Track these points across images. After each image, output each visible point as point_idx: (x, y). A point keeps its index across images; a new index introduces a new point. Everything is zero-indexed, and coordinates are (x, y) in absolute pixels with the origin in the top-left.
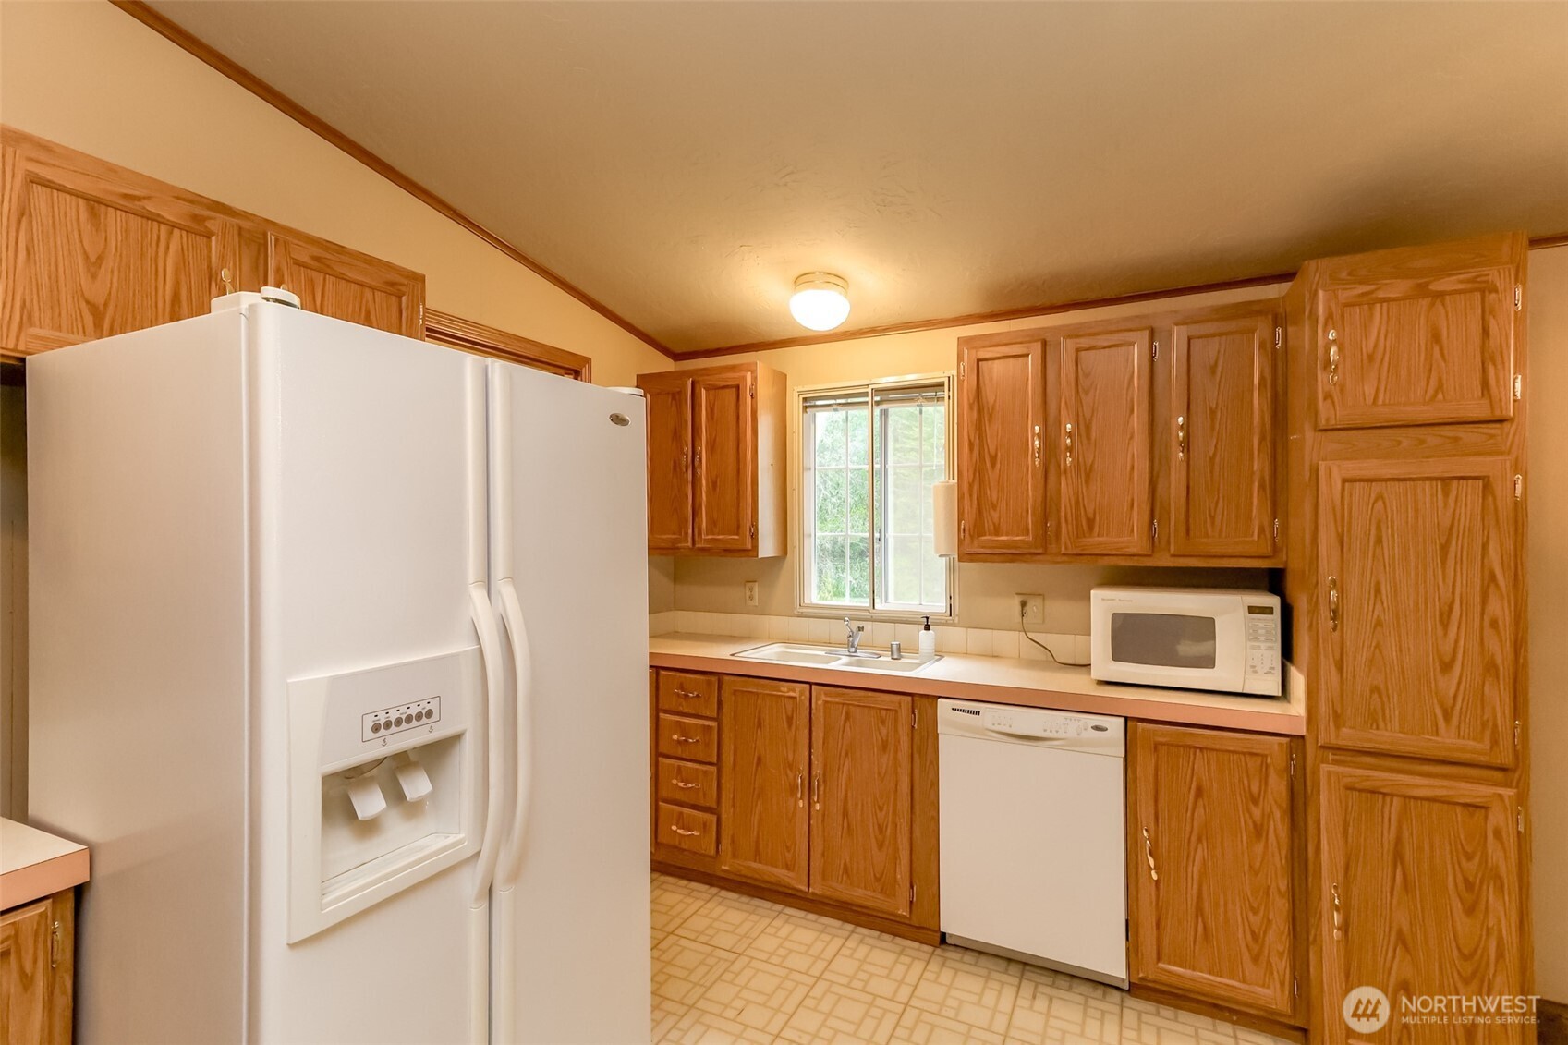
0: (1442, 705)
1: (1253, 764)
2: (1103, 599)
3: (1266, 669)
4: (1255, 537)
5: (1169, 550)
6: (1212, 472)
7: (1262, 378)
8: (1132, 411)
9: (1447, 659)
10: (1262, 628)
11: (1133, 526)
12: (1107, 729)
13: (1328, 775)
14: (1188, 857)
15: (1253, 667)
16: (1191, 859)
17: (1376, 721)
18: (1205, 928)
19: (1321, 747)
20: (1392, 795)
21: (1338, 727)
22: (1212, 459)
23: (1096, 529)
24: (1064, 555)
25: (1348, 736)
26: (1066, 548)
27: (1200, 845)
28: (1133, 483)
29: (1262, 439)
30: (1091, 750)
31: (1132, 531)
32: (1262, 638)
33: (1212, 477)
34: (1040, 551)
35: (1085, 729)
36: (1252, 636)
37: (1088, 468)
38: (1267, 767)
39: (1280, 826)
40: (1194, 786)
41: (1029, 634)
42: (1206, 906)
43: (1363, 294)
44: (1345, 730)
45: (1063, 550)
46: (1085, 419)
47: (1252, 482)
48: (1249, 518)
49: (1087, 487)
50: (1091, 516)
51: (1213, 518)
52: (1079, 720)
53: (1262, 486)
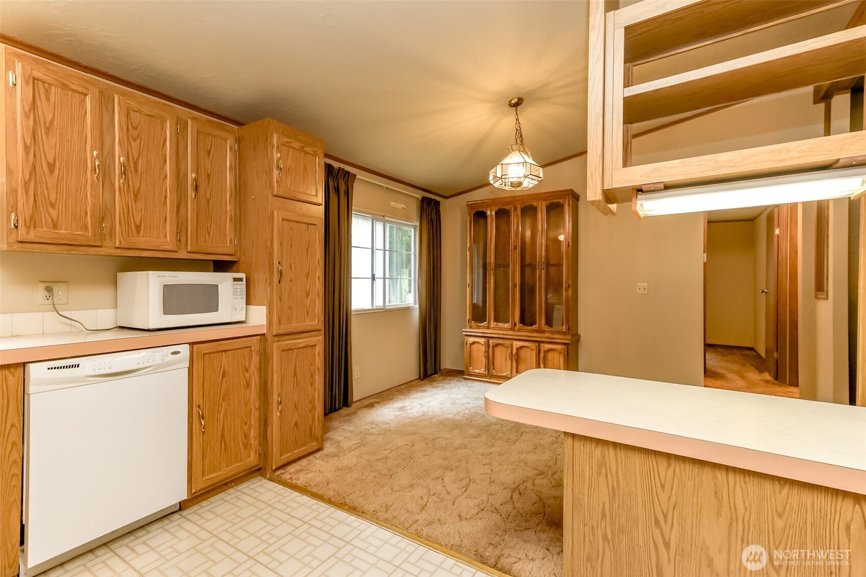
0: (306, 310)
1: (246, 351)
2: (158, 276)
3: (240, 308)
4: (228, 244)
5: (187, 249)
6: (208, 208)
7: (231, 165)
8: (165, 161)
9: (308, 293)
10: (239, 289)
11: (166, 232)
12: (180, 352)
13: (275, 348)
14: (218, 411)
15: (235, 308)
16: (219, 412)
17: (290, 320)
18: (225, 445)
19: (275, 336)
20: (294, 349)
21: (280, 325)
22: (208, 201)
23: (142, 233)
24: (117, 248)
25: (283, 329)
26: (120, 242)
27: (224, 403)
28: (167, 206)
29: (231, 196)
30: (166, 369)
31: (166, 235)
32: (239, 293)
33: (209, 211)
34: (99, 244)
35: (167, 356)
36: (235, 293)
37: (136, 192)
38: (252, 351)
39: (256, 377)
40: (222, 372)
41: (60, 312)
42: (226, 435)
43: (287, 142)
44: (282, 326)
45: (117, 245)
46: (133, 157)
47: (227, 217)
48: (225, 235)
49: (135, 203)
50: (138, 223)
51: (209, 233)
52: (162, 351)
53: (231, 220)
